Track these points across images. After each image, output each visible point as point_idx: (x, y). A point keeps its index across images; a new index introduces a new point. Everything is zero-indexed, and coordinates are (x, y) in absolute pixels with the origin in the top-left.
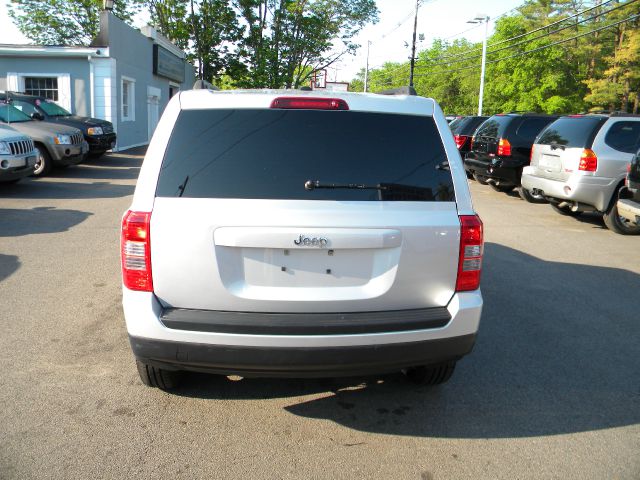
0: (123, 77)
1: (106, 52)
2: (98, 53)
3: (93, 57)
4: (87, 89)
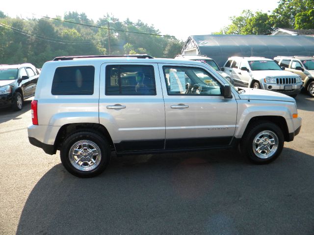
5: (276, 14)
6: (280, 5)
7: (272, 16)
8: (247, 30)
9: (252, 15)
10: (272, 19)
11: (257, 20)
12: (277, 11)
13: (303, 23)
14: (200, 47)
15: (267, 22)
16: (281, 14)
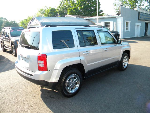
0: (126, 21)
1: (120, 15)
2: (118, 16)
3: (117, 17)
4: (116, 24)
5: (59, 8)
6: (60, 5)
7: (57, 9)
8: (46, 15)
9: (48, 8)
10: (57, 10)
11: (51, 10)
12: (59, 7)
13: (71, 12)
14: (41, 23)
15: (55, 12)
16: (61, 8)
